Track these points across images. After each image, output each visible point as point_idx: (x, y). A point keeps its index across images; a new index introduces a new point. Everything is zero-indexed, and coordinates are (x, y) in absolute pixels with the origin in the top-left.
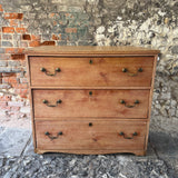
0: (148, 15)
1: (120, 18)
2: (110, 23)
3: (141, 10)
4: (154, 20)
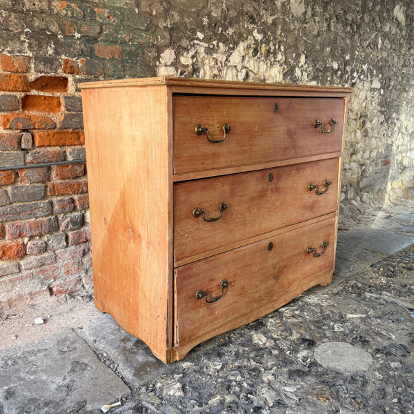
0: (241, 37)
1: (200, 35)
2: (185, 43)
3: (231, 24)
4: (249, 47)
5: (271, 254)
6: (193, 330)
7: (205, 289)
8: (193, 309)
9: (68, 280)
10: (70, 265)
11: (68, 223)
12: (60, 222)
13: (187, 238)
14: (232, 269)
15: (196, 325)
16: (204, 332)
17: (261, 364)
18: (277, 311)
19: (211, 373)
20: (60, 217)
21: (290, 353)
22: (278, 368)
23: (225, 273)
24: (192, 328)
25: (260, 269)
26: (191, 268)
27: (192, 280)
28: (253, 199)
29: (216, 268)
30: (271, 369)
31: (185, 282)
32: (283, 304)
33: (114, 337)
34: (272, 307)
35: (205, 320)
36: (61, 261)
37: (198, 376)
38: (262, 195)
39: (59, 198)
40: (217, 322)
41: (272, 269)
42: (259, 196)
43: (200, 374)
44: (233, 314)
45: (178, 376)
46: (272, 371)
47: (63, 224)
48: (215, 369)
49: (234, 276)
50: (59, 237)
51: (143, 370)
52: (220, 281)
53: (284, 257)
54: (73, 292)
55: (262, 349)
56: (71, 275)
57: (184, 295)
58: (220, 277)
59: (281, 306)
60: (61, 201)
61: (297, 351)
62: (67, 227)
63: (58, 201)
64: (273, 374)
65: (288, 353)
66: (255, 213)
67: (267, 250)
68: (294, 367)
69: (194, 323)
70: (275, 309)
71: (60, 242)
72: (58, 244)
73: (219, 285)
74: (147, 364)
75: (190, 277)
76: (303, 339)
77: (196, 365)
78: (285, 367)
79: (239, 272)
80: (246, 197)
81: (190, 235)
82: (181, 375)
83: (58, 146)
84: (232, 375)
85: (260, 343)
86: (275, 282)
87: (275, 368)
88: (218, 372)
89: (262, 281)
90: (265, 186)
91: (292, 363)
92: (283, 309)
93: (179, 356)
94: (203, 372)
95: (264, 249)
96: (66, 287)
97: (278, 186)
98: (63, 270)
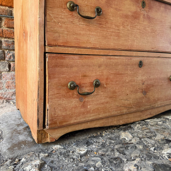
5: (141, 71)
6: (64, 117)
7: (77, 82)
8: (64, 96)
9: (7, 92)
10: (10, 83)
11: (11, 56)
12: (6, 55)
13: (61, 27)
14: (105, 72)
15: (68, 113)
16: (76, 121)
17: (125, 154)
18: (143, 120)
19: (75, 157)
20: (6, 52)
21: (155, 149)
22: (142, 160)
23: (98, 73)
24: (64, 114)
25: (131, 81)
26: (64, 58)
27: (64, 69)
28: (127, 16)
29: (89, 66)
30: (134, 160)
31: (57, 69)
32: (149, 116)
33: (14, 122)
34: (140, 116)
35: (77, 111)
36: (4, 79)
37: (62, 157)
38: (135, 16)
39: (6, 40)
40: (89, 115)
41: (141, 84)
42: (132, 16)
43: (64, 157)
44: (105, 112)
45: (43, 155)
46: (135, 162)
47: (7, 56)
48: (79, 154)
49: (107, 79)
50: (4, 64)
51: (18, 146)
52: (93, 79)
53: (152, 77)
54: (9, 99)
55: (127, 143)
56: (10, 89)
57: (55, 81)
58: (93, 75)
59: (147, 117)
60: (7, 41)
61: (162, 149)
62: (10, 58)
63: (5, 41)
64: (135, 165)
65: (152, 149)
66: (128, 30)
67: (137, 66)
68: (159, 162)
69: (66, 110)
70: (142, 119)
71: (5, 67)
72: (3, 68)
73: (93, 83)
74: (24, 142)
75: (62, 66)
76: (166, 140)
77: (64, 148)
78: (148, 160)
79: (111, 77)
80: (121, 12)
81: (64, 25)
82: (47, 154)
83: (7, 6)
84: (93, 161)
85: (127, 139)
86: (143, 96)
87: (138, 159)
88: (81, 157)
89: (132, 92)
90: (139, 10)
91: (156, 158)
92: (149, 120)
93: (50, 138)
94: (68, 155)
95: (135, 65)
96: (5, 96)
97: (149, 14)
98: (5, 85)
